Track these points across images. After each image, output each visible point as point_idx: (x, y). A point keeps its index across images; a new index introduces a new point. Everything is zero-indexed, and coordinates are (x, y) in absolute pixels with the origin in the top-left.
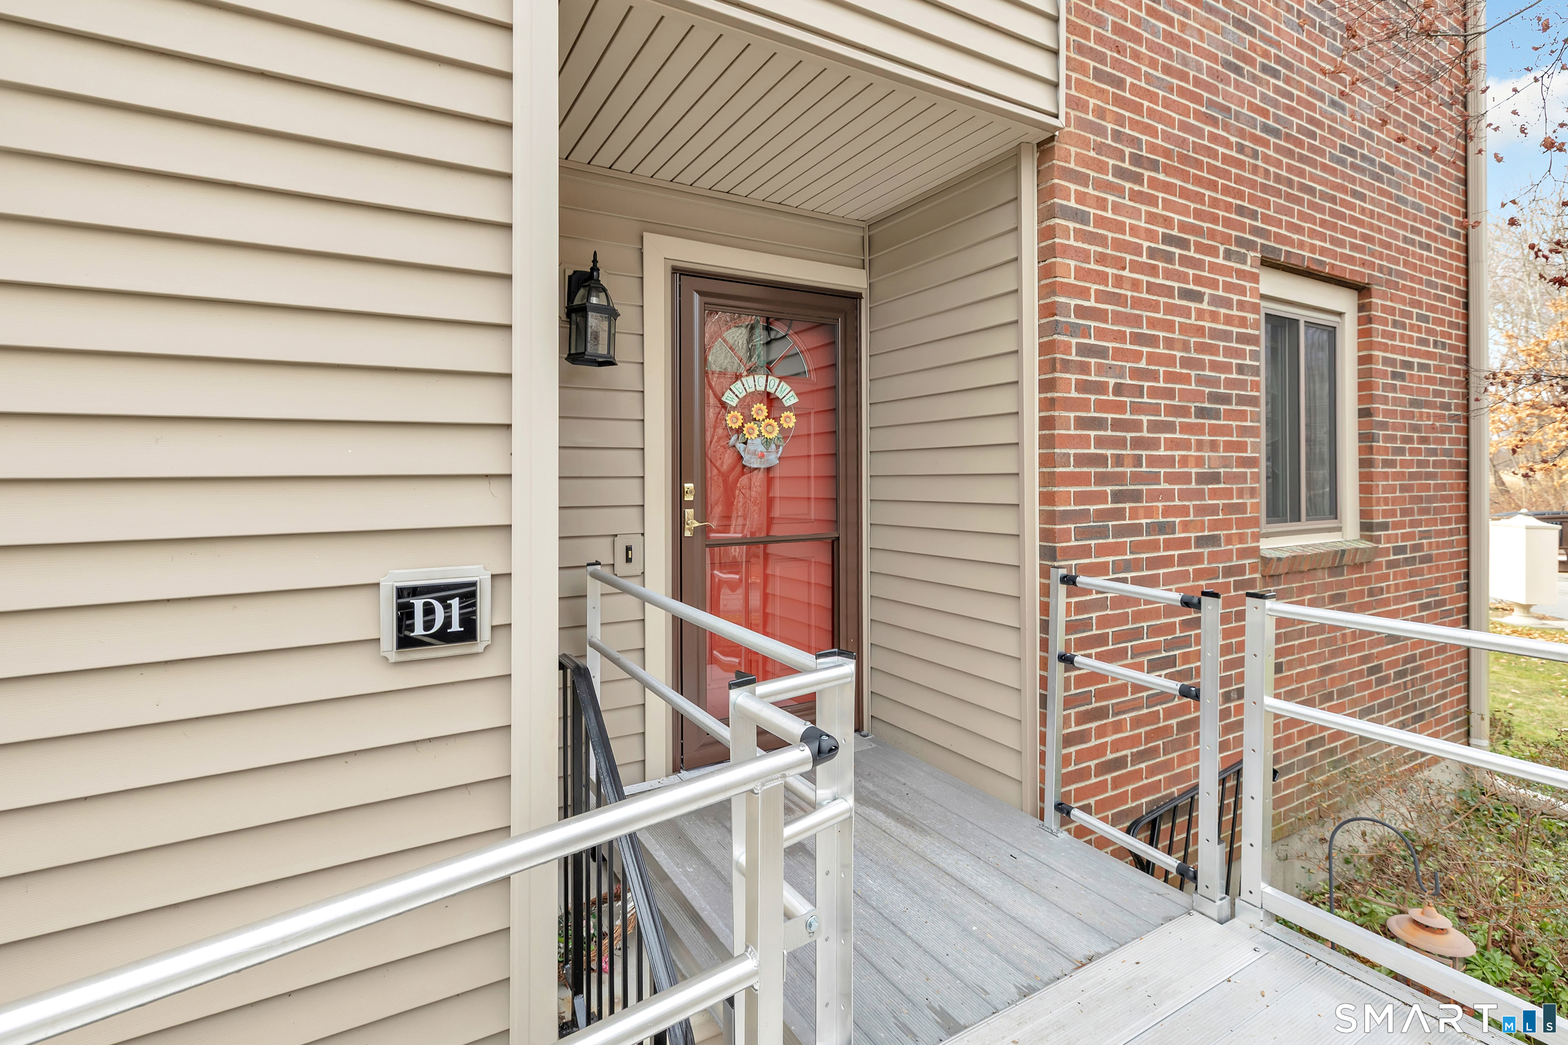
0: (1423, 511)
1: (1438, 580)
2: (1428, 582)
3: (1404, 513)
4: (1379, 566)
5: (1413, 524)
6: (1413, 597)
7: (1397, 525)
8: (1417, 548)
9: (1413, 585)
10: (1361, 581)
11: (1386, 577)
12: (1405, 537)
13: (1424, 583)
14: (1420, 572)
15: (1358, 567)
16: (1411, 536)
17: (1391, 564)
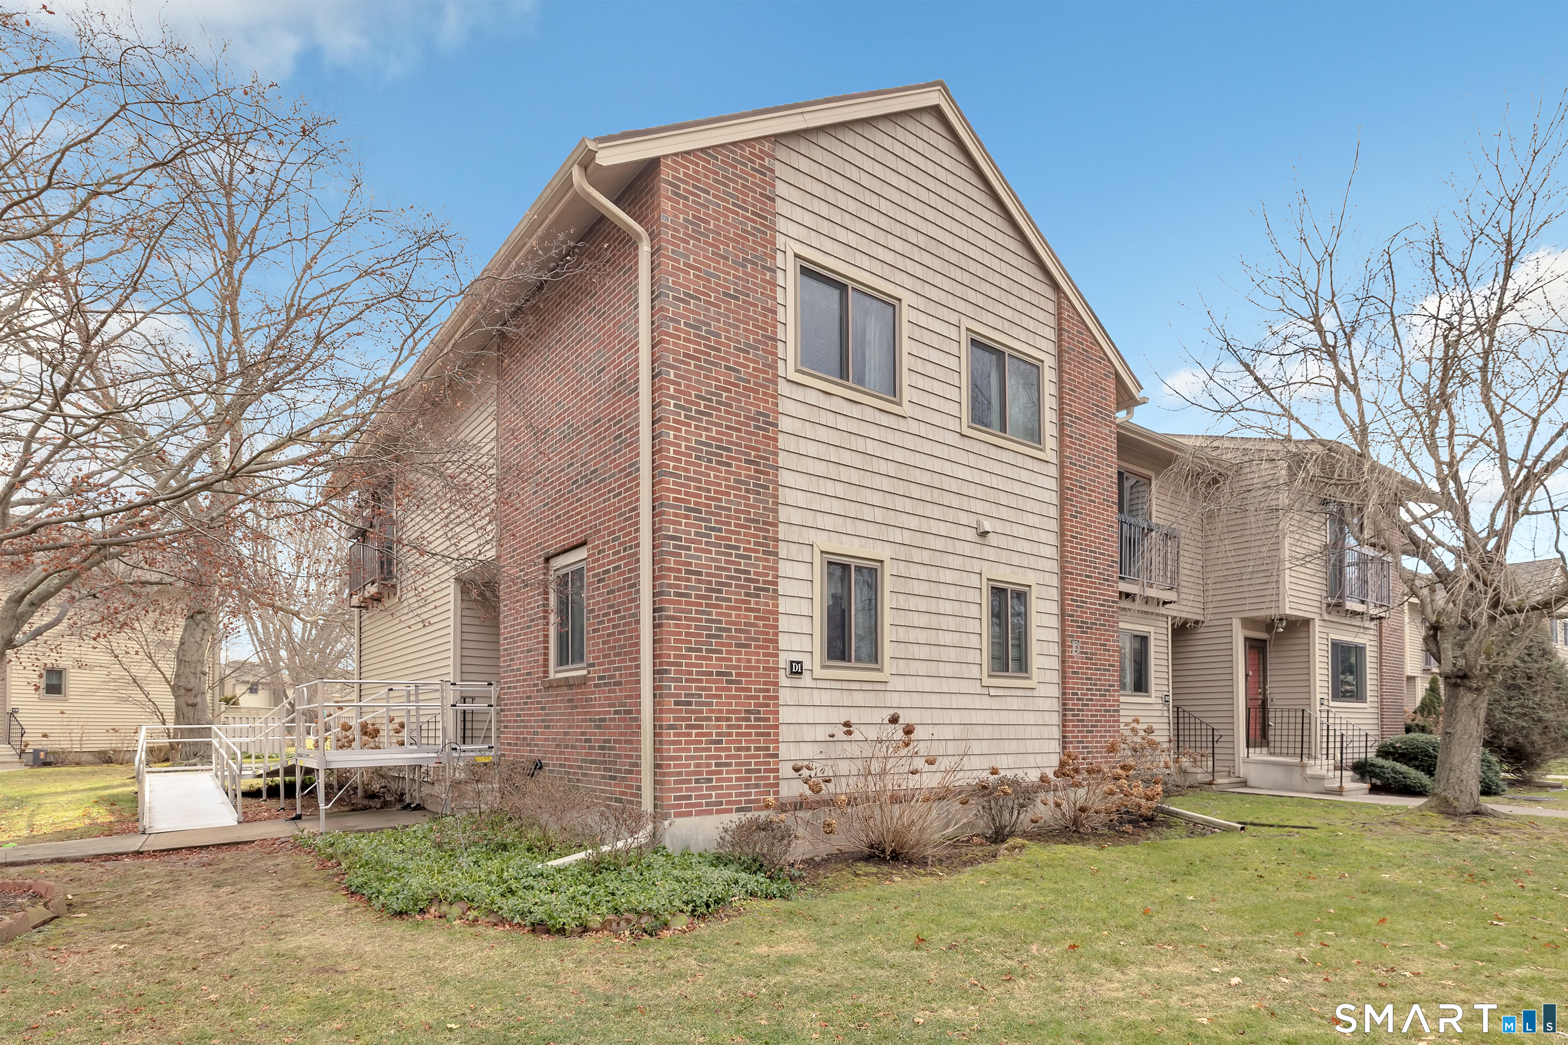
0: (616, 655)
1: (626, 697)
2: (620, 697)
3: (605, 656)
4: (590, 686)
5: (610, 663)
6: (610, 706)
7: (600, 664)
8: (611, 677)
9: (609, 698)
10: (581, 694)
11: (594, 693)
12: (604, 670)
13: (616, 698)
14: (614, 691)
15: (579, 686)
16: (609, 670)
17: (596, 686)
